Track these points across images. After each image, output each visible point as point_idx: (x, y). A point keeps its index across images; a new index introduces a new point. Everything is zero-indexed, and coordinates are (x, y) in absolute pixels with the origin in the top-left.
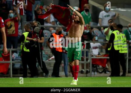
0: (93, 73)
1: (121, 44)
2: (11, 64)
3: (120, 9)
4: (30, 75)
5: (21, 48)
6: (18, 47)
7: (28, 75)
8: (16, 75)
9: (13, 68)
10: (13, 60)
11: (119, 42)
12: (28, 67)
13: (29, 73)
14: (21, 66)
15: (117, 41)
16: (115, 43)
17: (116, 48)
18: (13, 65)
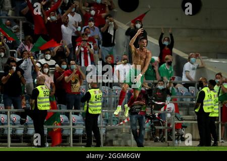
0: (176, 142)
1: (212, 104)
2: (71, 129)
3: (212, 60)
4: (95, 144)
5: (85, 109)
6: (81, 108)
7: (93, 143)
8: (78, 144)
9: (73, 135)
10: (73, 124)
11: (210, 102)
12: (93, 133)
13: (94, 141)
14: (83, 132)
15: (208, 101)
16: (204, 103)
17: (206, 110)
18: (74, 130)
